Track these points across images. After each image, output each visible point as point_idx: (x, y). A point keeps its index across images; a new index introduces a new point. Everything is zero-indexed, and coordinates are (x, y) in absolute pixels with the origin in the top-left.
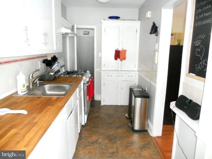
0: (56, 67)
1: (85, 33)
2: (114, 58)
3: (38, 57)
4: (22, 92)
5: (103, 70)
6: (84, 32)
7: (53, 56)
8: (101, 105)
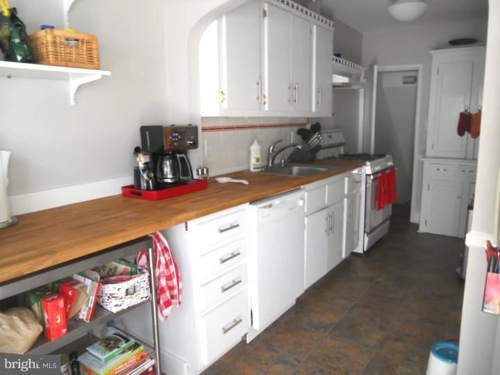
0: (315, 139)
1: (406, 80)
2: (456, 131)
3: (291, 125)
4: (254, 168)
5: (429, 158)
6: (405, 77)
7: (314, 123)
8: (418, 231)
